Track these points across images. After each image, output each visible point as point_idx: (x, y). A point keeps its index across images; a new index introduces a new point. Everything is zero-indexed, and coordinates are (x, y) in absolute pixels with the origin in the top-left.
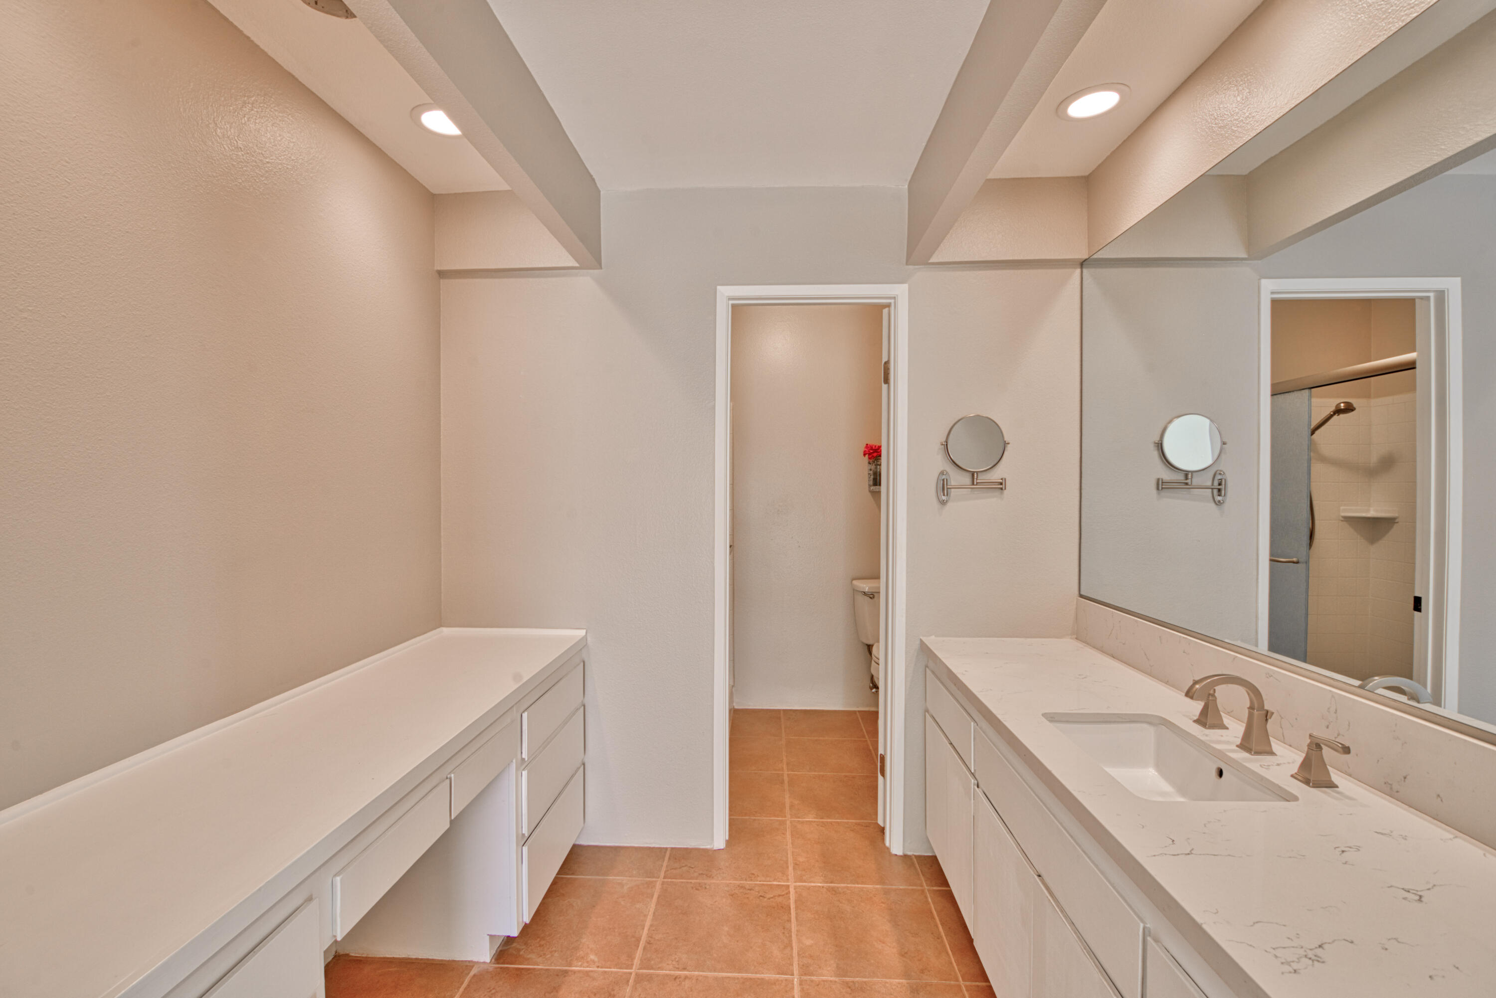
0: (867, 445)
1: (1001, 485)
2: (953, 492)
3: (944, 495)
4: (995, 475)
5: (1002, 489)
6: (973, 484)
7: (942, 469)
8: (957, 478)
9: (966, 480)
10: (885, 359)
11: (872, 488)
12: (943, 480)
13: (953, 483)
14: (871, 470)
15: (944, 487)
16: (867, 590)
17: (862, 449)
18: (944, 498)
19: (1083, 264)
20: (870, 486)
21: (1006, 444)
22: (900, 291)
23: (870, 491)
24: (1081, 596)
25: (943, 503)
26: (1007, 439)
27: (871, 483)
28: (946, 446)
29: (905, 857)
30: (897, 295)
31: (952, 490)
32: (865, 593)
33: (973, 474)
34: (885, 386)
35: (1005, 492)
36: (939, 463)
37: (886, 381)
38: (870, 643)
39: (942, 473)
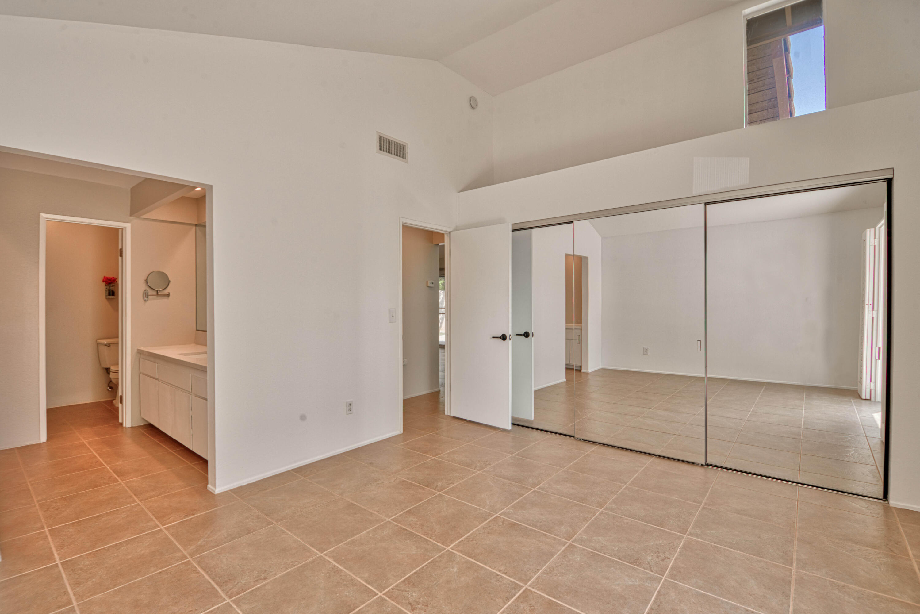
0: (104, 277)
1: (168, 295)
2: (150, 297)
3: (146, 298)
4: (166, 291)
5: (168, 296)
6: (157, 294)
7: (145, 289)
8: (150, 292)
9: (155, 293)
10: (120, 247)
11: (108, 297)
12: (146, 293)
13: (149, 294)
14: (107, 288)
15: (146, 295)
16: (106, 343)
17: (102, 278)
18: (146, 299)
19: (196, 225)
20: (106, 296)
21: (169, 281)
22: (128, 226)
23: (106, 298)
24: (197, 330)
25: (146, 301)
26: (170, 279)
27: (107, 294)
28: (146, 281)
29: (132, 427)
30: (125, 227)
31: (150, 296)
32: (105, 345)
33: (157, 291)
34: (120, 258)
35: (170, 297)
36: (144, 287)
37: (121, 255)
38: (108, 367)
39: (145, 290)
